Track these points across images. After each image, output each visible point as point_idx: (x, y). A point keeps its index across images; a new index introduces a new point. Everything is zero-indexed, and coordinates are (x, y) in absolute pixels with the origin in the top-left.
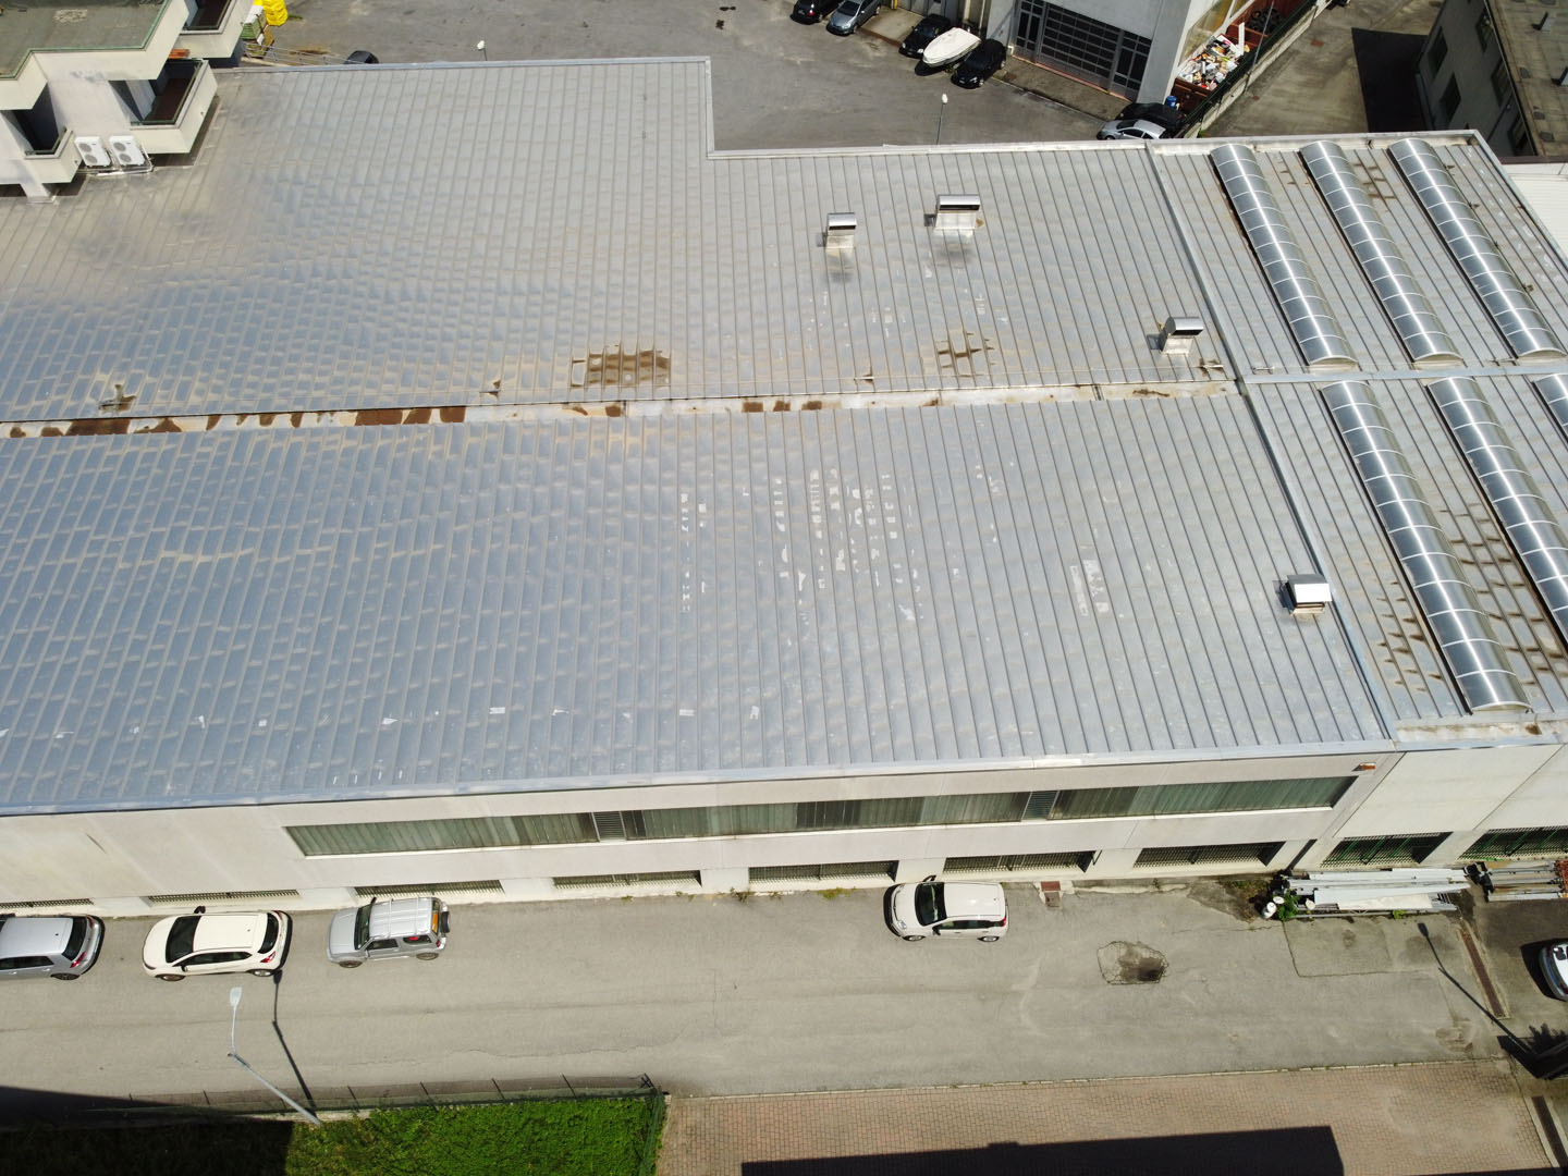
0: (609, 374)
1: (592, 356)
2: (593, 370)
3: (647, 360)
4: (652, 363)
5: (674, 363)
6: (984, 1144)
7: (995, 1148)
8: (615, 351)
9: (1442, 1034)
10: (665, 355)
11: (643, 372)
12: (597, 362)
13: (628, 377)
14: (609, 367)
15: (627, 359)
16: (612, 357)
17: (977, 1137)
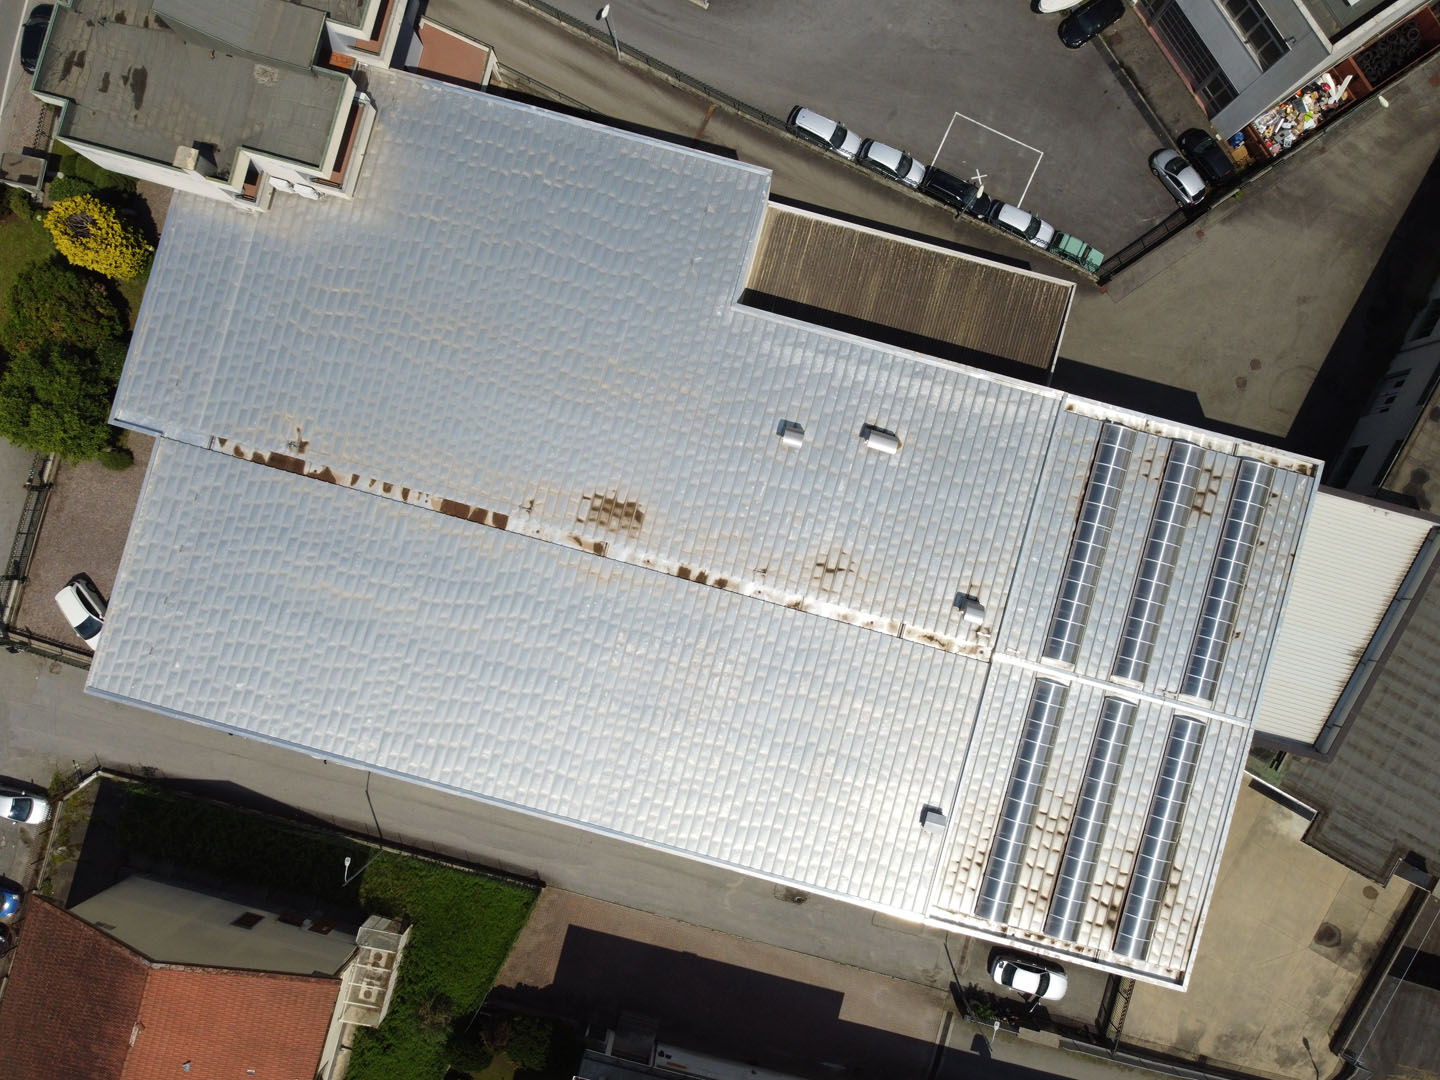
0: (604, 517)
1: (596, 496)
2: (594, 509)
3: (630, 510)
4: (632, 513)
5: (647, 518)
6: (681, 950)
7: (685, 954)
8: (611, 496)
9: (925, 971)
10: (642, 510)
11: (625, 521)
12: (598, 503)
13: (614, 523)
14: (605, 509)
15: (618, 505)
16: (609, 501)
17: (680, 946)
